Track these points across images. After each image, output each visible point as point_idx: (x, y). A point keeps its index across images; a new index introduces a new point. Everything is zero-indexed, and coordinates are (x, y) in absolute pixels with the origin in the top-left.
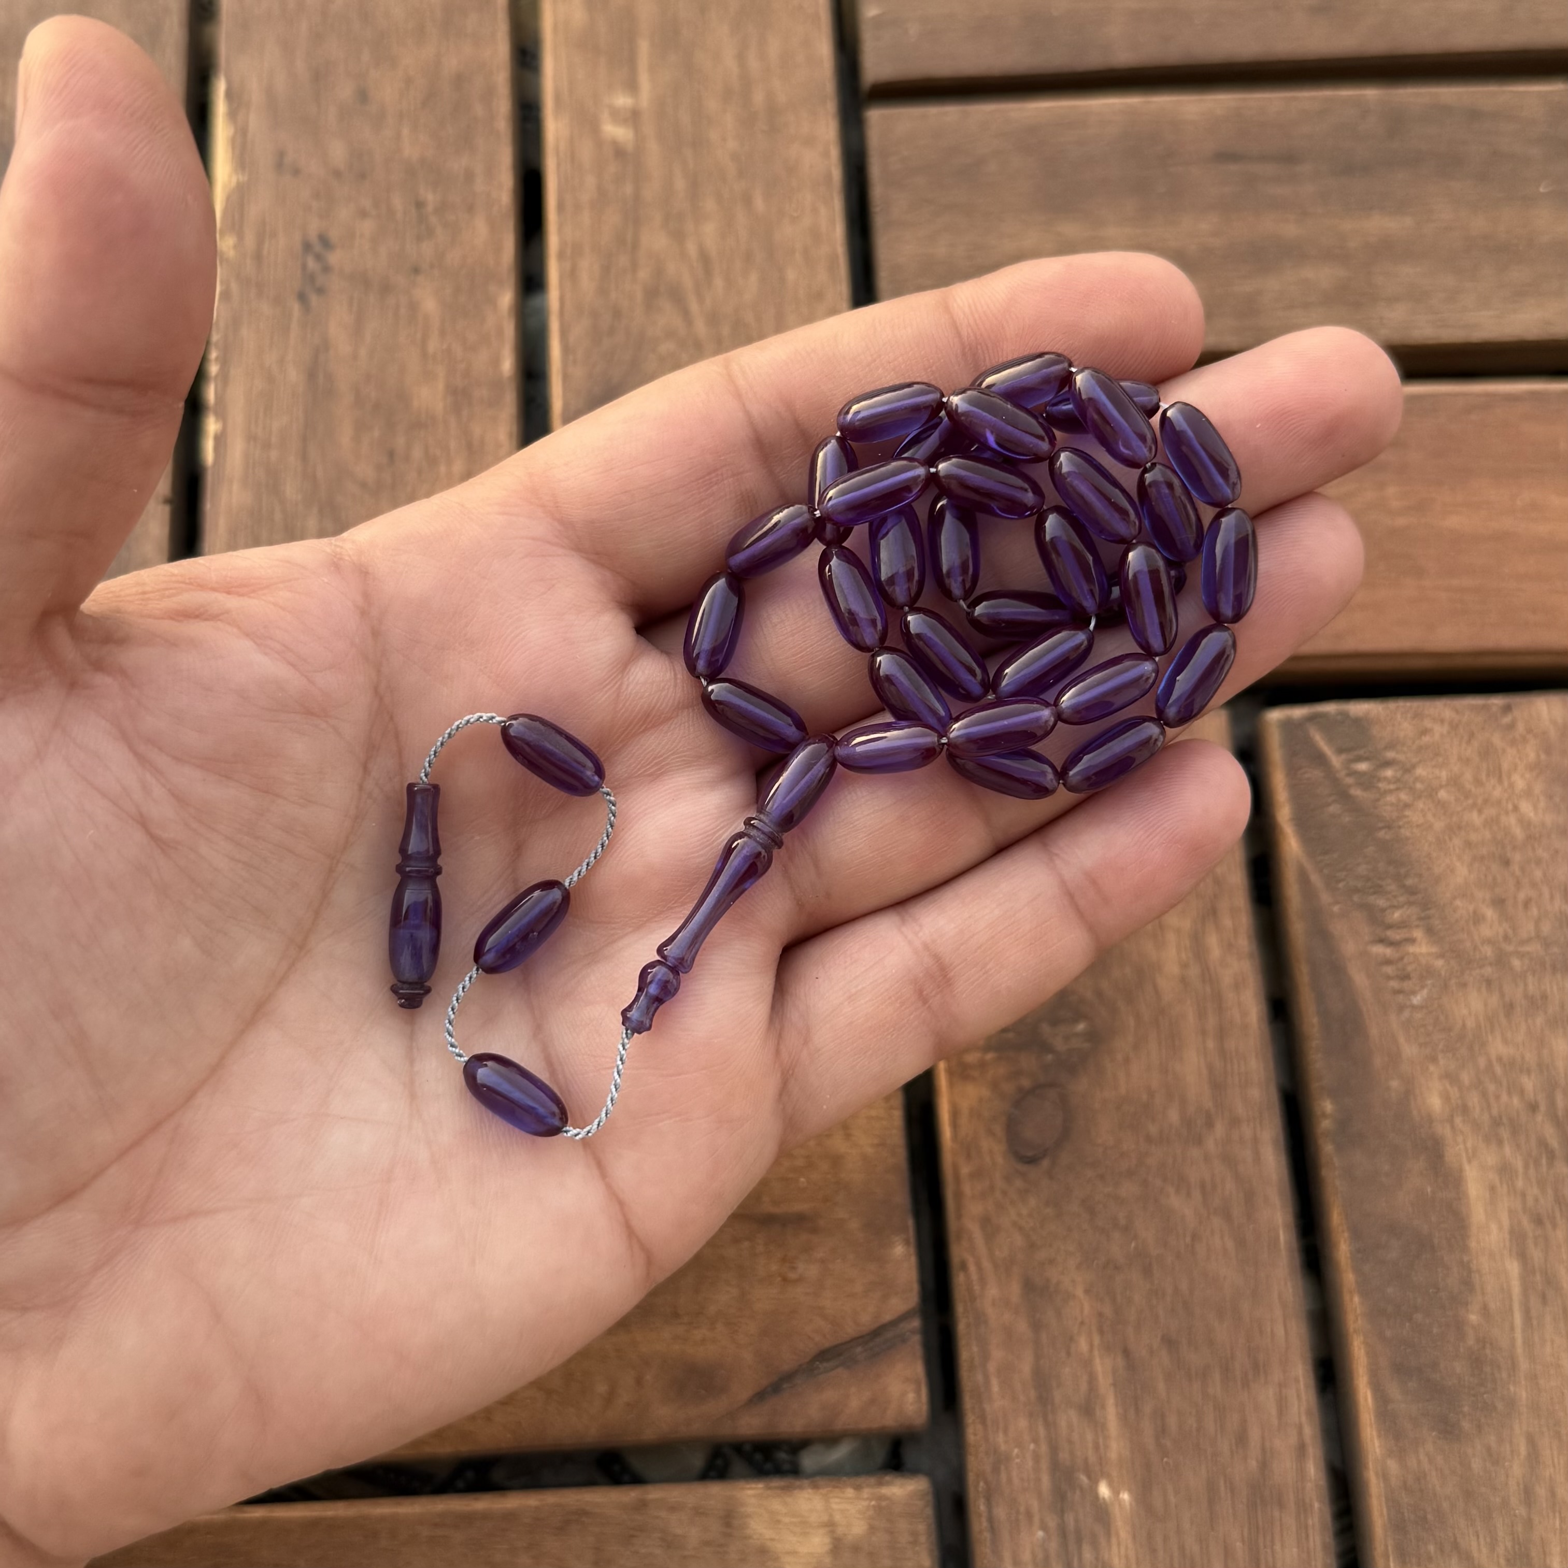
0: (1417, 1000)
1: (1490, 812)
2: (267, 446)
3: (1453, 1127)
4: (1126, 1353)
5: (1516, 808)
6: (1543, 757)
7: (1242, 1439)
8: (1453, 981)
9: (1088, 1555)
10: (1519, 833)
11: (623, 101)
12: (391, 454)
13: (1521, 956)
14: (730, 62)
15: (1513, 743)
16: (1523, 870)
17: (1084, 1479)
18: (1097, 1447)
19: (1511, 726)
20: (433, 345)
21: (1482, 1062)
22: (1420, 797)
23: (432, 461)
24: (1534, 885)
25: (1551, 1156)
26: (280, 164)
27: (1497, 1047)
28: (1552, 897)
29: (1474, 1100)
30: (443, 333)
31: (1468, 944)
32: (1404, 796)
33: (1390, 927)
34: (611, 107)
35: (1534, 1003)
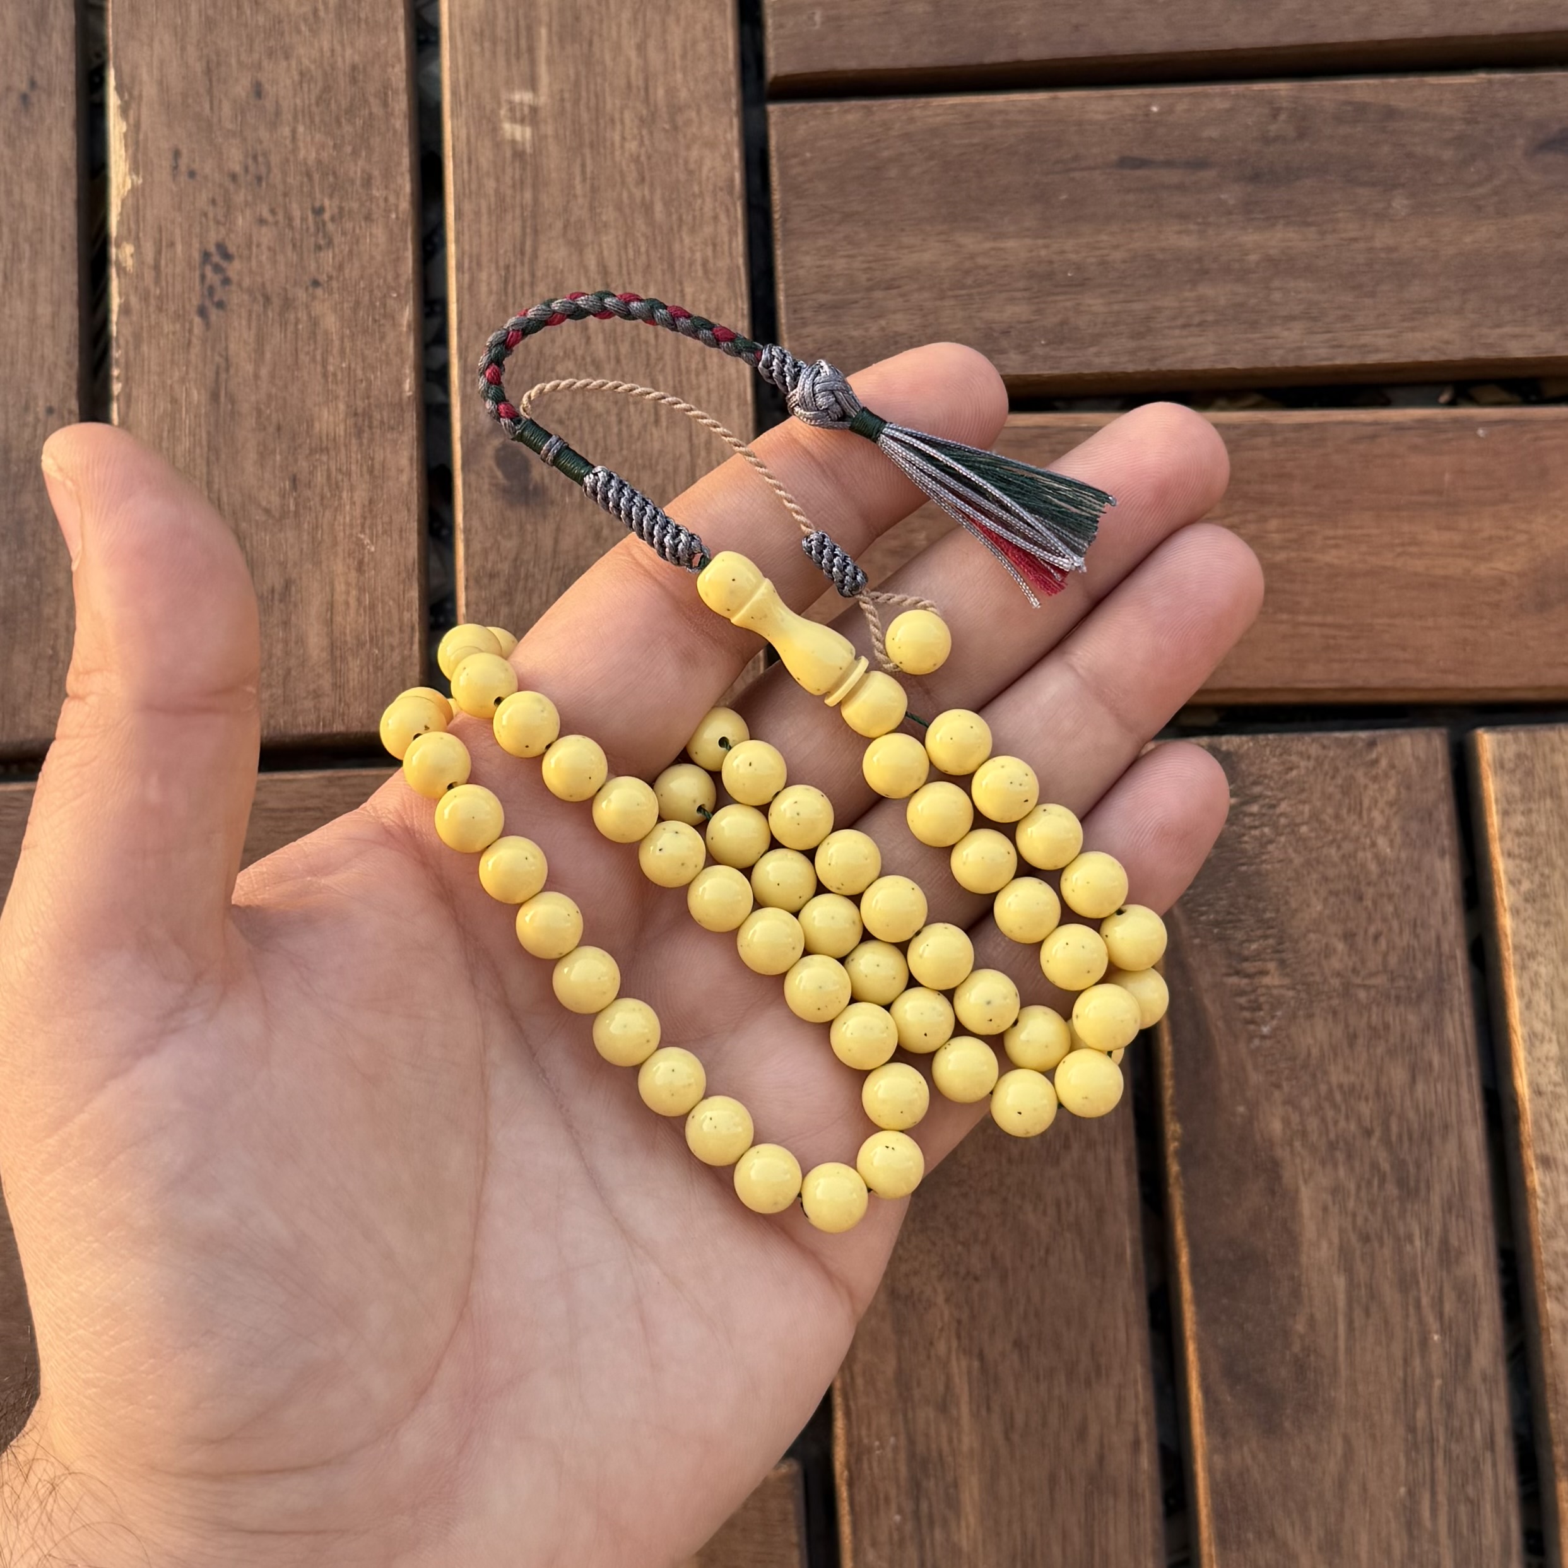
0: (1265, 1030)
1: (1347, 847)
3: (1292, 1152)
4: (981, 1357)
5: (1374, 844)
6: (1403, 791)
7: (1082, 1433)
8: (1301, 1013)
9: (939, 1537)
10: (1373, 867)
11: (522, 97)
12: (294, 480)
13: (1367, 988)
14: (631, 53)
15: (1375, 779)
16: (1375, 903)
18: (950, 1440)
19: (1375, 762)
20: (334, 363)
21: (1323, 1088)
22: (1281, 834)
23: (334, 488)
24: (1385, 920)
25: (1383, 1178)
26: (176, 167)
27: (1337, 1075)
28: (1401, 931)
29: (1313, 1123)
30: (342, 351)
31: (1318, 978)
32: (1266, 830)
33: (1246, 959)
34: (510, 102)
35: (1376, 1033)
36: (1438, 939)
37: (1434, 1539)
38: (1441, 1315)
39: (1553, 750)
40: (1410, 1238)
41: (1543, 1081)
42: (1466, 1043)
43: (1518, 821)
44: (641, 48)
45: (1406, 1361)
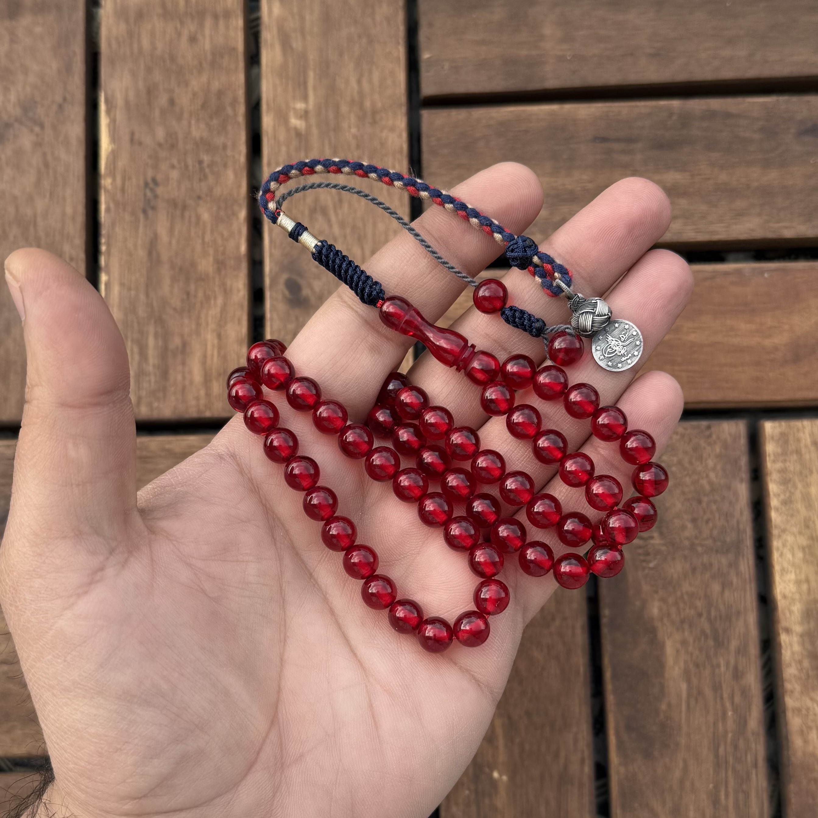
0: (651, 565)
1: (695, 477)
2: (129, 289)
3: (662, 623)
4: (509, 718)
5: (707, 476)
6: (723, 451)
7: (557, 755)
8: (669, 557)
9: (487, 801)
10: (707, 487)
11: (300, 105)
12: (188, 294)
13: (702, 545)
14: (354, 84)
15: (710, 444)
16: (707, 505)
17: (487, 770)
18: (493, 757)
19: (710, 436)
20: (208, 237)
21: (679, 593)
23: (207, 298)
24: (712, 512)
25: (706, 637)
26: (132, 140)
27: (686, 587)
28: (719, 519)
29: (673, 610)
30: (212, 231)
31: (678, 540)
34: (294, 109)
35: (707, 567)
36: (738, 523)
37: (726, 809)
38: (733, 703)
39: (798, 430)
40: (718, 666)
41: (787, 592)
42: (750, 574)
43: (779, 465)
44: (359, 82)
45: (714, 724)
